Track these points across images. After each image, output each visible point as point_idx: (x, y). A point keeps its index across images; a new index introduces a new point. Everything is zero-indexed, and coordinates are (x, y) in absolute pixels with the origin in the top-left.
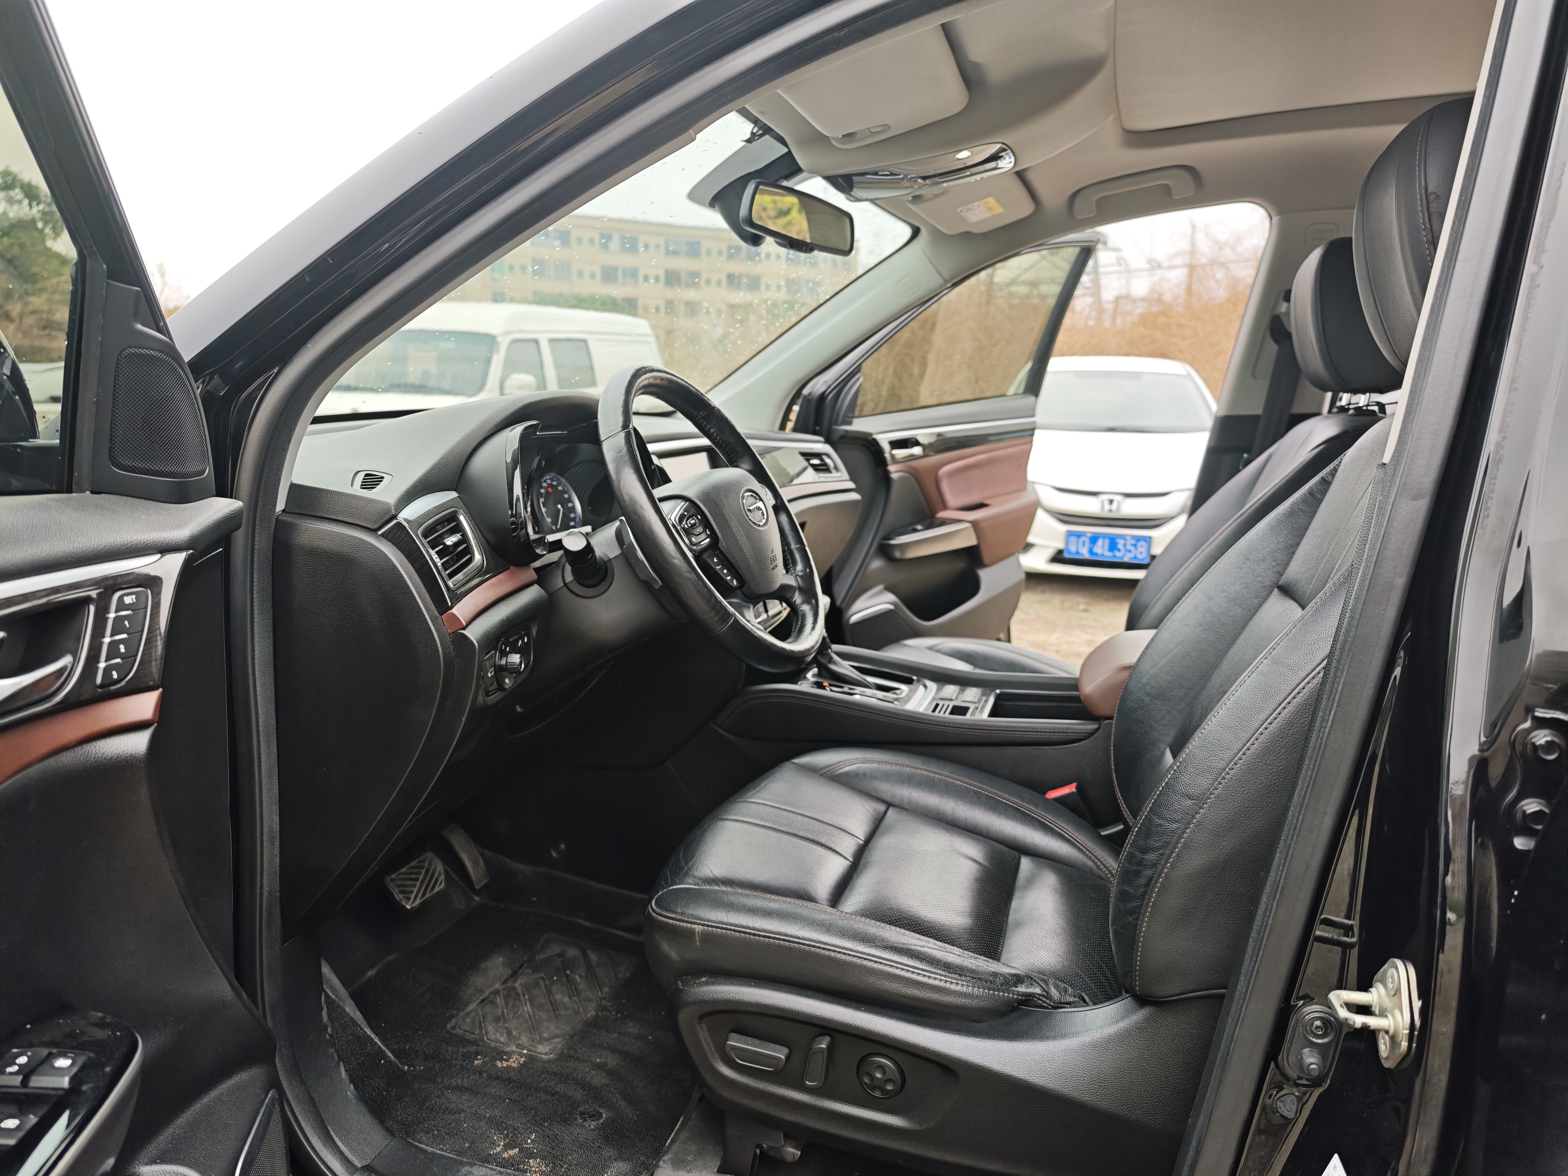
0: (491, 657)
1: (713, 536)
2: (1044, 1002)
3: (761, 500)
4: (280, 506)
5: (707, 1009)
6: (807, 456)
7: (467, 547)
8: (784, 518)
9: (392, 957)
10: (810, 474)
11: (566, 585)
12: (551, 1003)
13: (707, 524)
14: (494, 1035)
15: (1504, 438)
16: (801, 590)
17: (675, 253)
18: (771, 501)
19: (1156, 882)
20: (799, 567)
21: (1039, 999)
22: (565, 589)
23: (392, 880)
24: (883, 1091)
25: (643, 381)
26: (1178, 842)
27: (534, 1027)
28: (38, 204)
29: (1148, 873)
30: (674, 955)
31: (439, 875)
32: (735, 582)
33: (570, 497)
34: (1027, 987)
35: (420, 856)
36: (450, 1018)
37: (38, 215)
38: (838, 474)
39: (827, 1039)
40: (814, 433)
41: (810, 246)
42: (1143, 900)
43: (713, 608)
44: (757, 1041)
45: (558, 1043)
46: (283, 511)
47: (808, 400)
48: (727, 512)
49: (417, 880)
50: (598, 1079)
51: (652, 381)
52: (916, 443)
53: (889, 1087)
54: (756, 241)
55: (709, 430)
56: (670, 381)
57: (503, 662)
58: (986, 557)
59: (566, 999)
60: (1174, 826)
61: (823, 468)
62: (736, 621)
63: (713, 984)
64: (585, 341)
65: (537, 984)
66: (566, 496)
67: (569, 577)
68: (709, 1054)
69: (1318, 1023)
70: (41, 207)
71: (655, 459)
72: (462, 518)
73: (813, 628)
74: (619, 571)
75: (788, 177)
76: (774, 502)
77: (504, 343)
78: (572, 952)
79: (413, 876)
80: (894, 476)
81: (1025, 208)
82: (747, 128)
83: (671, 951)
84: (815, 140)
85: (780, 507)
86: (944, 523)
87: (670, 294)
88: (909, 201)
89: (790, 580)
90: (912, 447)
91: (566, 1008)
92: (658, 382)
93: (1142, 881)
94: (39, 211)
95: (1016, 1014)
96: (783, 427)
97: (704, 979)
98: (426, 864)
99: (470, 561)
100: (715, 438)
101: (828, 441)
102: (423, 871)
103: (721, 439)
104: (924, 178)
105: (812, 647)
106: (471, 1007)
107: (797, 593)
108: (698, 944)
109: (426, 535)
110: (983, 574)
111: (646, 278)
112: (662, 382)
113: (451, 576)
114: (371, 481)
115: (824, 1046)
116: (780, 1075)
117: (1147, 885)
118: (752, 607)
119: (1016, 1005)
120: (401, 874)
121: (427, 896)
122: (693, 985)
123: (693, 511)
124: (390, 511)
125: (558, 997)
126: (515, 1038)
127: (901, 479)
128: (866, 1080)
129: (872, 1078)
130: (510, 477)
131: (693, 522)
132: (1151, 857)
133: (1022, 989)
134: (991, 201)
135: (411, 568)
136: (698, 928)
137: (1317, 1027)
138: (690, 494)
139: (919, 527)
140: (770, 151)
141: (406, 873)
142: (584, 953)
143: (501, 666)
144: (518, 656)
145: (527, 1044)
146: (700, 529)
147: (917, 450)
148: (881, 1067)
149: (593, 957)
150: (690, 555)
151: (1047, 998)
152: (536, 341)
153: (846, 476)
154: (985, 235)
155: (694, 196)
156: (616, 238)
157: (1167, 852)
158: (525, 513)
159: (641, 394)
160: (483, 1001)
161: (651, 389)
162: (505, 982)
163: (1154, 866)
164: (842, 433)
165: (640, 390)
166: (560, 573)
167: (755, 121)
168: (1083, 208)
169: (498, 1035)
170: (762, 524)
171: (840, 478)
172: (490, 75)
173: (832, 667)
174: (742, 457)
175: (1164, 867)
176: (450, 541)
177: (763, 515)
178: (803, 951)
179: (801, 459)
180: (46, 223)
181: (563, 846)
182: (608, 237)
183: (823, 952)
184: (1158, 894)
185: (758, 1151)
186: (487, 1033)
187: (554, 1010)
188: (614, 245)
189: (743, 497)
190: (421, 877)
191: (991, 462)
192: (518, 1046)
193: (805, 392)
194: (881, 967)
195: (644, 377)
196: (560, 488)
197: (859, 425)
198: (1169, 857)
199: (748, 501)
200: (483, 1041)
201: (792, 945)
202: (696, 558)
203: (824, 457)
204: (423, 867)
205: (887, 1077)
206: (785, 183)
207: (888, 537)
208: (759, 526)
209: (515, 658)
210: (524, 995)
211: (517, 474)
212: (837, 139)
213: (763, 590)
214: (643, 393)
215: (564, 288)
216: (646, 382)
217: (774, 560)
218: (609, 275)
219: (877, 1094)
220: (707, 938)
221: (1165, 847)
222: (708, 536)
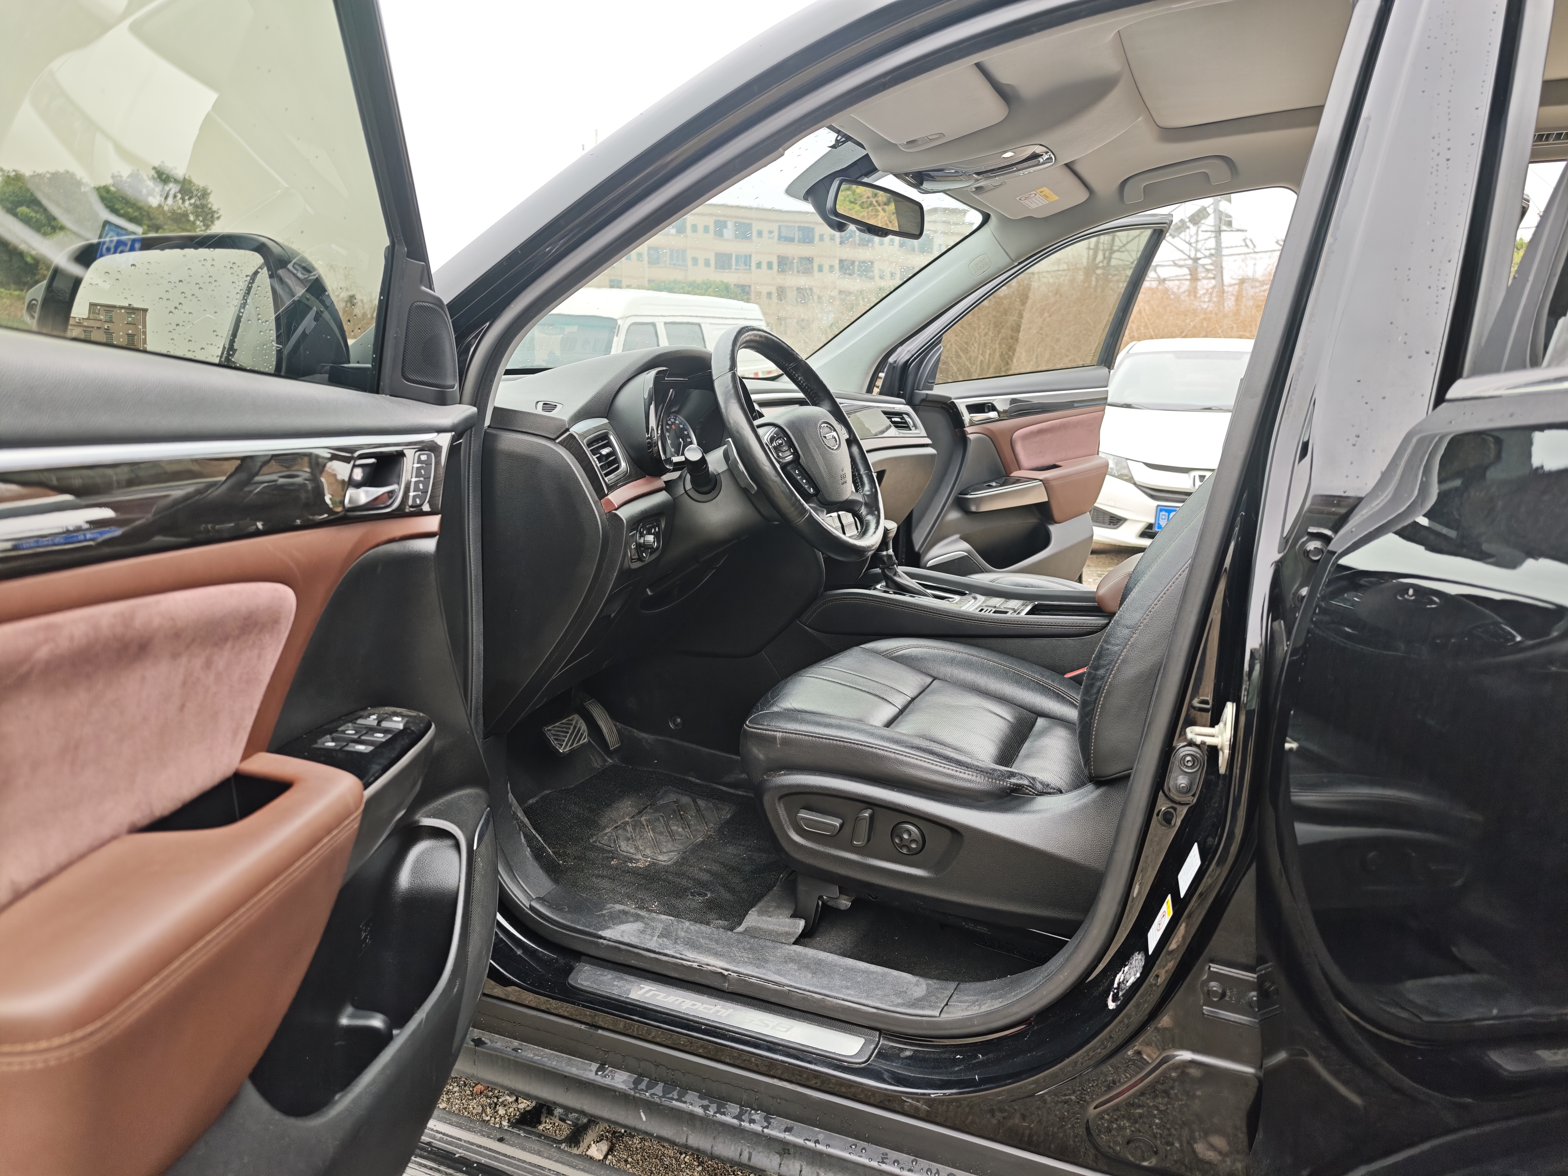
0: (634, 534)
1: (796, 453)
2: (1030, 791)
3: (835, 430)
4: (487, 422)
5: (786, 792)
6: (889, 414)
7: (616, 459)
8: (855, 449)
9: (547, 792)
10: (893, 431)
11: (686, 491)
12: (669, 832)
13: (791, 445)
14: (625, 847)
15: (1305, 354)
16: (866, 504)
17: (791, 240)
18: (845, 435)
19: (1104, 689)
20: (867, 487)
21: (1027, 789)
22: (686, 495)
23: (549, 730)
24: (909, 848)
25: (745, 337)
26: (1118, 659)
27: (656, 845)
28: (190, 199)
29: (1099, 684)
30: (761, 756)
31: (584, 731)
32: (812, 490)
33: (688, 434)
34: (1018, 779)
35: (569, 716)
36: (592, 836)
37: (190, 209)
38: (917, 431)
39: (870, 811)
40: (898, 396)
41: (885, 231)
42: (1095, 703)
43: (793, 505)
44: (820, 815)
45: (675, 856)
46: (489, 427)
47: (893, 367)
48: (807, 437)
49: (567, 733)
50: (705, 877)
51: (752, 337)
52: (993, 408)
53: (914, 846)
54: (841, 227)
55: (797, 378)
56: (766, 338)
57: (642, 541)
58: (1056, 513)
59: (680, 830)
60: (1116, 648)
61: (902, 425)
62: (811, 516)
63: (788, 774)
64: (699, 325)
65: (658, 819)
66: (686, 433)
67: (689, 486)
68: (785, 826)
69: (1189, 758)
70: (193, 201)
71: (757, 407)
72: (612, 438)
73: (875, 532)
74: (726, 483)
75: (867, 174)
76: (848, 437)
77: (624, 325)
78: (685, 800)
79: (564, 729)
80: (971, 437)
81: (1081, 196)
82: (832, 137)
83: (759, 753)
84: (885, 146)
85: (852, 441)
86: (1018, 481)
87: (780, 280)
88: (973, 192)
89: (859, 497)
90: (989, 411)
91: (681, 835)
92: (758, 338)
93: (1095, 690)
94: (191, 205)
95: (1009, 798)
96: (870, 390)
97: (783, 772)
98: (574, 722)
99: (617, 468)
100: (802, 385)
101: (910, 403)
102: (572, 727)
103: (806, 385)
104: (978, 174)
105: (873, 546)
106: (608, 830)
107: (863, 507)
108: (779, 746)
109: (589, 444)
110: (1053, 528)
111: (759, 265)
112: (761, 339)
113: (607, 475)
114: (549, 407)
115: (867, 815)
116: (834, 838)
117: (1098, 692)
118: (825, 512)
119: (1009, 791)
120: (554, 727)
121: (574, 745)
122: (774, 777)
123: (782, 435)
124: (565, 425)
125: (674, 828)
126: (641, 851)
127: (978, 440)
128: (897, 841)
129: (901, 839)
130: (647, 409)
131: (780, 442)
132: (1101, 672)
133: (1014, 780)
134: (1046, 190)
135: (579, 466)
136: (779, 735)
137: (1188, 761)
138: (779, 422)
139: (994, 484)
140: (851, 154)
141: (558, 727)
142: (694, 801)
143: (640, 543)
144: (653, 536)
145: (650, 855)
146: (785, 448)
147: (993, 415)
148: (909, 832)
149: (700, 802)
150: (778, 466)
151: (1033, 789)
152: (654, 325)
153: (924, 433)
154: (1046, 219)
155: (790, 191)
156: (730, 225)
157: (1111, 667)
158: (656, 435)
159: (744, 347)
160: (616, 827)
161: (752, 344)
162: (632, 817)
163: (1103, 678)
164: (924, 397)
165: (743, 343)
166: (682, 484)
167: (838, 132)
168: (1133, 193)
169: (628, 848)
170: (835, 448)
171: (918, 434)
172: (641, 113)
173: (897, 579)
174: (823, 400)
175: (1108, 678)
176: (604, 452)
177: (836, 441)
178: (853, 748)
179: (884, 417)
180: (197, 216)
181: (679, 720)
182: (724, 225)
183: (867, 749)
184: (1105, 697)
185: (820, 903)
186: (619, 847)
187: (671, 837)
188: (729, 233)
189: (820, 427)
190: (570, 731)
191: (1063, 427)
192: (644, 856)
193: (891, 360)
194: (909, 759)
195: (747, 334)
196: (681, 426)
197: (939, 390)
198: (1112, 671)
199: (825, 430)
200: (617, 851)
201: (846, 744)
202: (782, 468)
203: (905, 416)
204: (572, 724)
205: (912, 838)
206: (865, 180)
207: (965, 492)
208: (833, 449)
209: (650, 538)
210: (648, 826)
211: (652, 407)
212: (903, 145)
213: (834, 498)
214: (745, 347)
215: (677, 275)
216: (748, 338)
217: (844, 476)
218: (723, 261)
219: (905, 851)
220: (785, 742)
221: (1109, 664)
222: (792, 454)
